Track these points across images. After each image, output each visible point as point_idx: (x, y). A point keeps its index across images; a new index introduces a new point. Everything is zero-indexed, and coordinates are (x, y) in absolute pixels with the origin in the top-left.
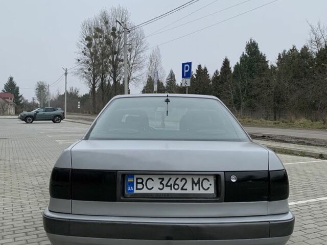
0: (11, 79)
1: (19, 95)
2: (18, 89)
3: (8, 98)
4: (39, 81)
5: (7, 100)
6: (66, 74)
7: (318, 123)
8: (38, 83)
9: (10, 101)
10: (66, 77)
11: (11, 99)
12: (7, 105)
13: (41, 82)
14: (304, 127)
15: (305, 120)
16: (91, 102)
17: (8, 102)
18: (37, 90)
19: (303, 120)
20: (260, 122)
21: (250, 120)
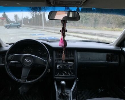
1: (8, 18)
2: (7, 16)
7: (110, 28)
9: (4, 20)
12: (3, 22)
14: (105, 30)
15: (106, 28)
16: (32, 21)
19: (105, 27)
20: (90, 28)
21: (86, 27)
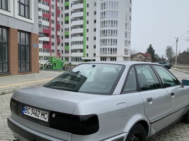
0: (151, 45)
1: (155, 54)
2: (154, 51)
3: (148, 56)
4: (168, 46)
5: (147, 57)
6: (177, 41)
8: (167, 47)
9: (149, 57)
10: (177, 43)
11: (150, 57)
12: (147, 60)
13: (169, 46)
17: (148, 58)
18: (166, 51)
